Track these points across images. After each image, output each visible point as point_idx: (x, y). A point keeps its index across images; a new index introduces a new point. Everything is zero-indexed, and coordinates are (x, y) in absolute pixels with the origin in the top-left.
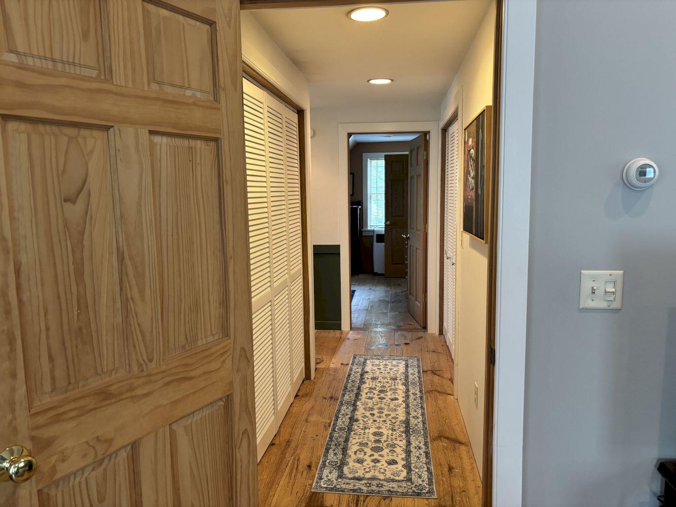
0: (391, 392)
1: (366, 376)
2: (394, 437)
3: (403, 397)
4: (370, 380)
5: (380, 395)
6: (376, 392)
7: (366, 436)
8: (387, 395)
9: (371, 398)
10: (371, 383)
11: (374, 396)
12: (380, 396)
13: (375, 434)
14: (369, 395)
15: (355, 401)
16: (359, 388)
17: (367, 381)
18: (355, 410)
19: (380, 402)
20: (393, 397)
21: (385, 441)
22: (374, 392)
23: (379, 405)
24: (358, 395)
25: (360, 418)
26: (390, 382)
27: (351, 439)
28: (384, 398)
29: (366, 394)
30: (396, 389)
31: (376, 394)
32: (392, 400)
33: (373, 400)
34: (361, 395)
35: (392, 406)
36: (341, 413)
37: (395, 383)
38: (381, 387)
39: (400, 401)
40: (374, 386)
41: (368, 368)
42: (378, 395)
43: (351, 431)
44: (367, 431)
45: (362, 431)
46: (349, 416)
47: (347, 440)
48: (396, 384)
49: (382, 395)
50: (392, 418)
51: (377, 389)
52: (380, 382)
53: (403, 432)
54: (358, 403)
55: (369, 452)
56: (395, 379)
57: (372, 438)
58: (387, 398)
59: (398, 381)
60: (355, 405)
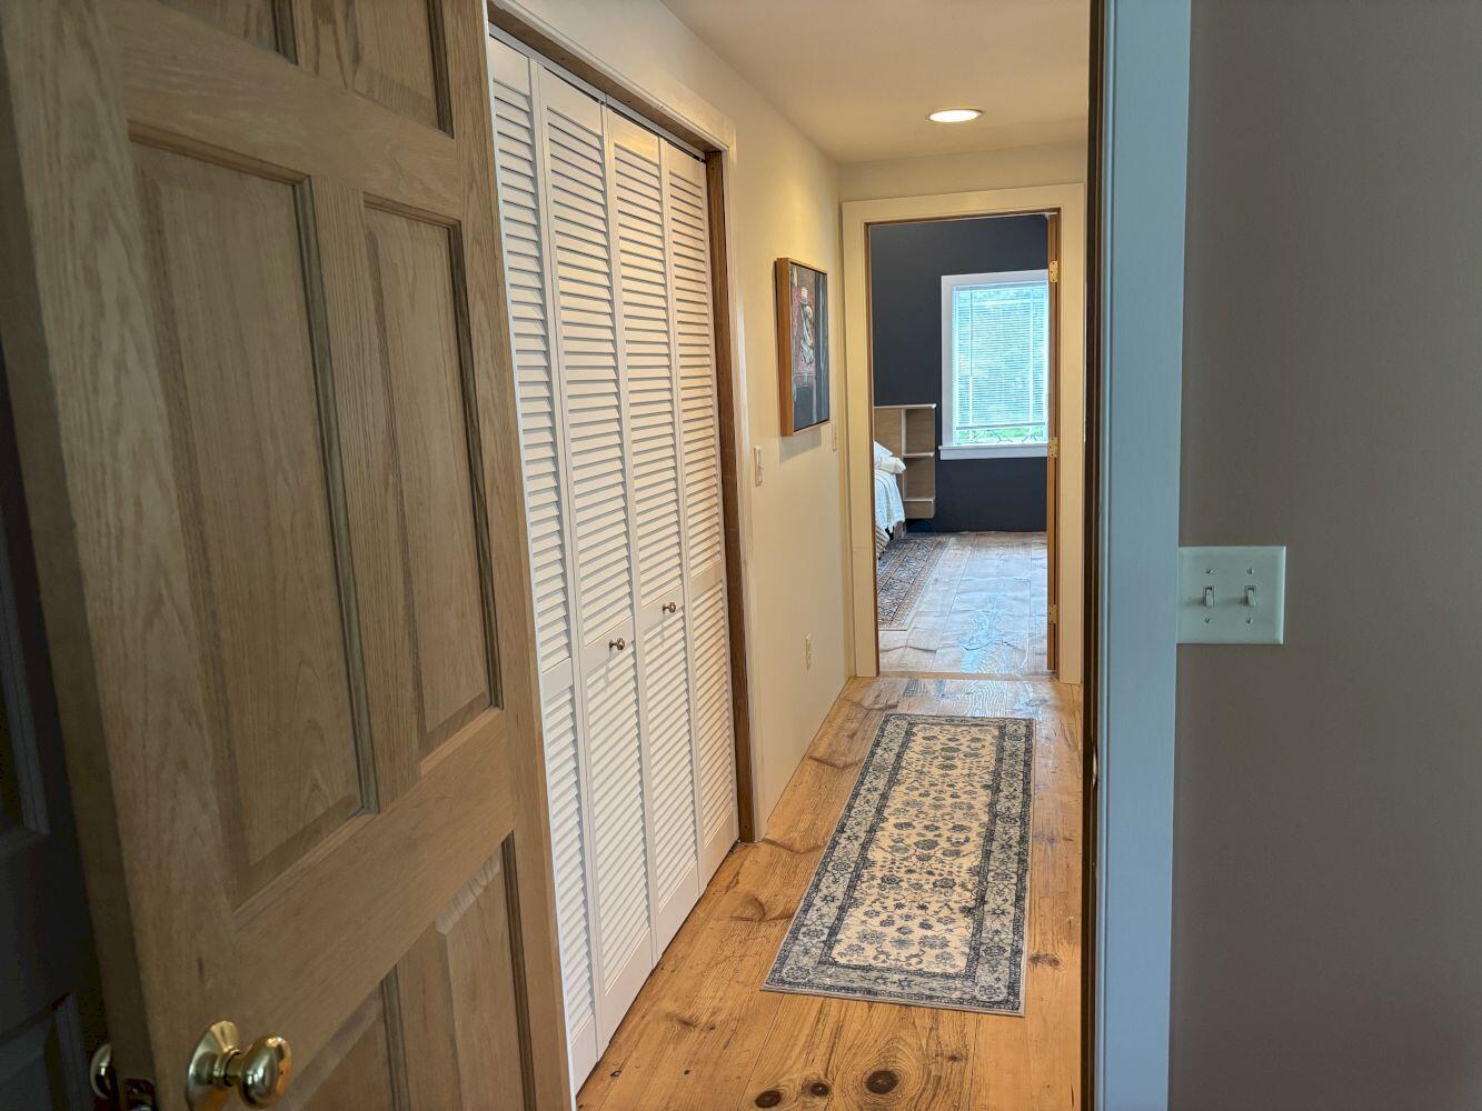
0: (907, 841)
1: (968, 898)
2: (921, 762)
3: (882, 829)
4: (958, 881)
5: (935, 836)
6: (944, 844)
7: (967, 766)
8: (919, 835)
9: (958, 828)
10: (955, 869)
11: (949, 834)
12: (937, 833)
13: (953, 767)
14: (962, 836)
15: (992, 822)
16: (987, 854)
17: (965, 876)
18: (992, 805)
19: (937, 821)
20: (905, 832)
21: (937, 758)
22: (947, 845)
23: (939, 813)
24: (989, 837)
25: (982, 792)
26: (902, 874)
27: (993, 761)
28: (926, 827)
29: (967, 840)
30: (894, 849)
31: (944, 838)
32: (908, 825)
33: (951, 825)
34: (978, 834)
35: (913, 811)
36: (1020, 800)
37: (891, 869)
38: (929, 858)
39: (893, 820)
40: (948, 860)
41: (961, 930)
42: (939, 836)
43: (994, 772)
44: (966, 772)
45: (974, 771)
46: (1001, 794)
47: (1000, 760)
48: (888, 864)
49: (930, 835)
50: (917, 789)
51: (941, 851)
52: (930, 873)
53: (904, 768)
54: (985, 818)
55: (963, 748)
56: (890, 881)
57: (957, 762)
58: (919, 828)
59: (879, 875)
60: (994, 816)
